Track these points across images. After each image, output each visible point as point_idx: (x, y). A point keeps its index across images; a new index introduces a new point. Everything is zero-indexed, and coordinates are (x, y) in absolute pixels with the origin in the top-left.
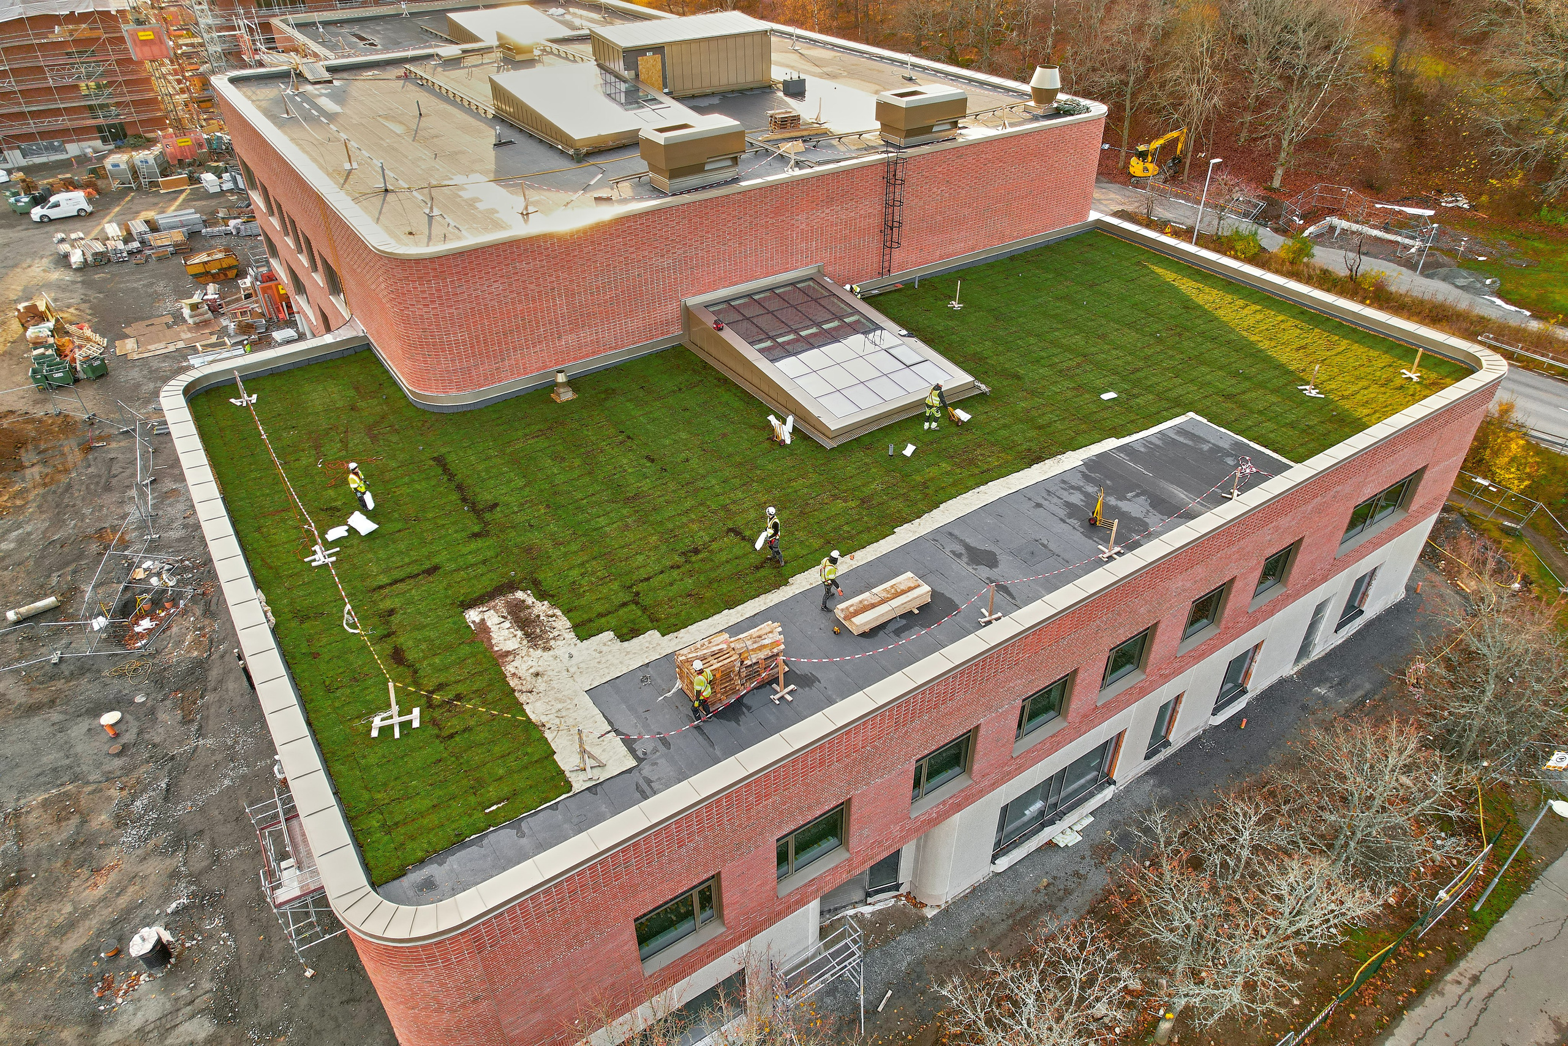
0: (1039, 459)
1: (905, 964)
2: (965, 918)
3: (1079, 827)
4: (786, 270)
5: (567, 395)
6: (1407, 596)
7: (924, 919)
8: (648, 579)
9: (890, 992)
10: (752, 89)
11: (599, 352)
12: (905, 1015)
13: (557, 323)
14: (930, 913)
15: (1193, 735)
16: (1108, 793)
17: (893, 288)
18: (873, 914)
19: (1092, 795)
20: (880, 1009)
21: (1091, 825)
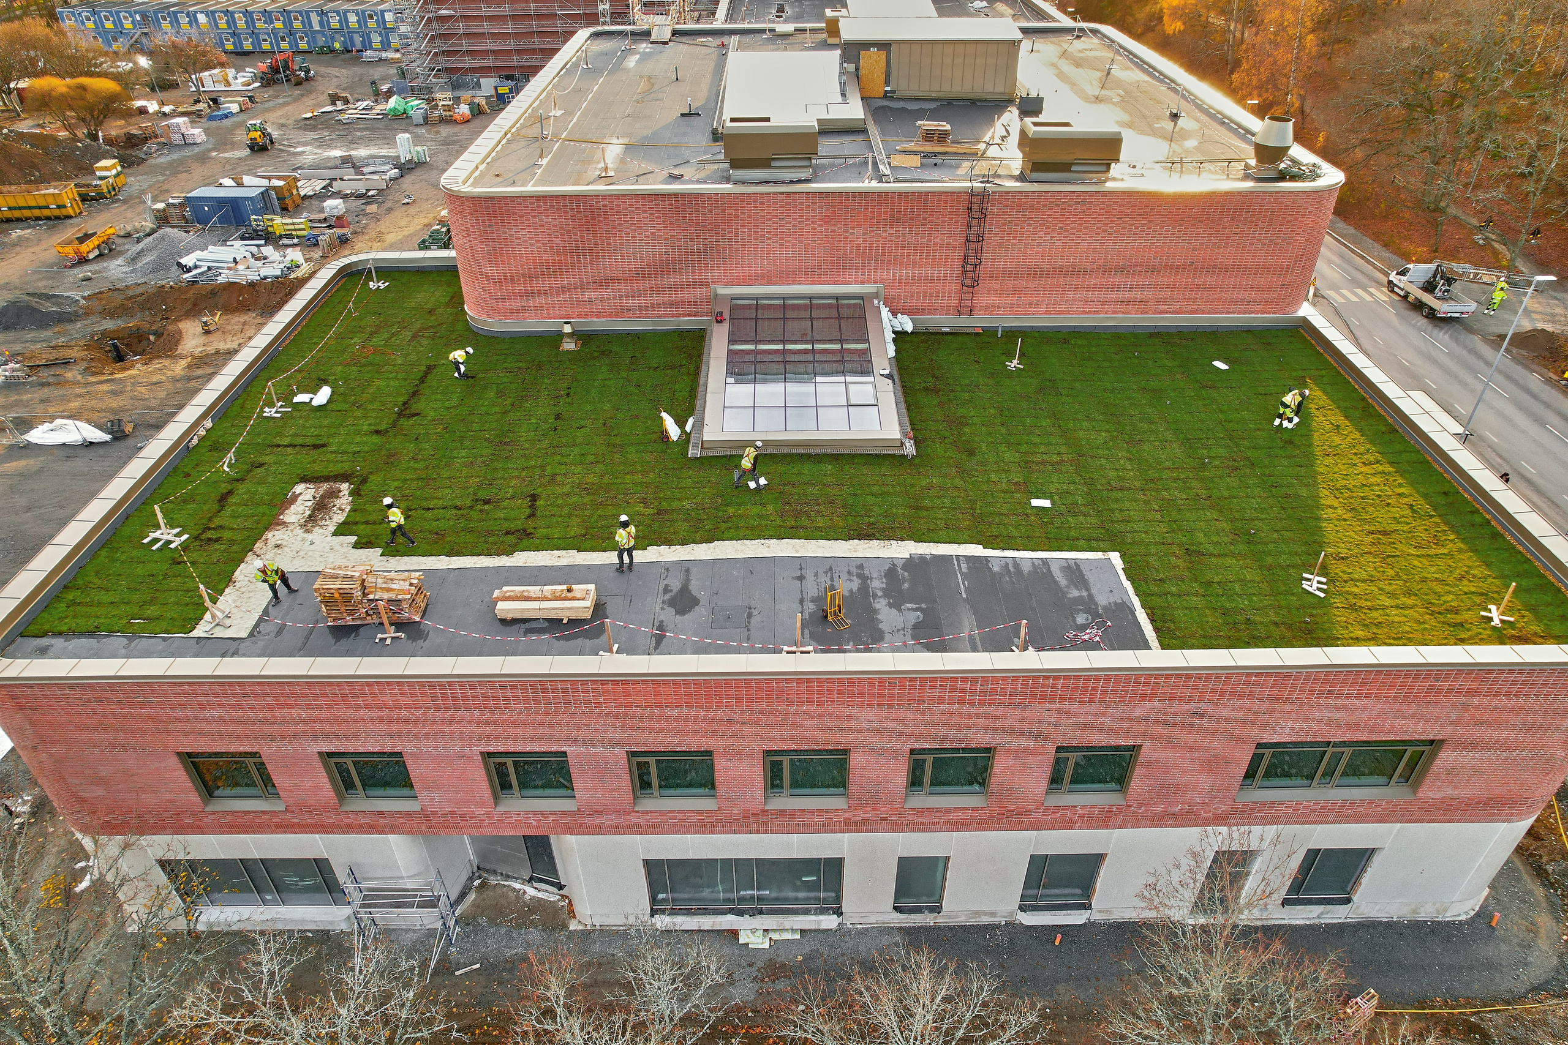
0: (870, 537)
1: (513, 952)
2: (597, 948)
3: (776, 936)
4: (837, 283)
5: (569, 345)
6: (1471, 922)
7: (565, 927)
8: (428, 509)
9: (478, 966)
10: (985, 101)
11: (622, 316)
12: (470, 991)
13: (581, 280)
14: (573, 926)
15: (985, 920)
16: (829, 922)
17: (970, 330)
18: (532, 898)
19: (806, 912)
20: (457, 973)
21: (792, 941)
